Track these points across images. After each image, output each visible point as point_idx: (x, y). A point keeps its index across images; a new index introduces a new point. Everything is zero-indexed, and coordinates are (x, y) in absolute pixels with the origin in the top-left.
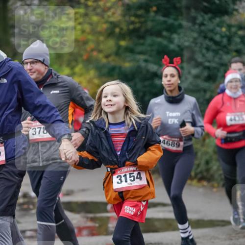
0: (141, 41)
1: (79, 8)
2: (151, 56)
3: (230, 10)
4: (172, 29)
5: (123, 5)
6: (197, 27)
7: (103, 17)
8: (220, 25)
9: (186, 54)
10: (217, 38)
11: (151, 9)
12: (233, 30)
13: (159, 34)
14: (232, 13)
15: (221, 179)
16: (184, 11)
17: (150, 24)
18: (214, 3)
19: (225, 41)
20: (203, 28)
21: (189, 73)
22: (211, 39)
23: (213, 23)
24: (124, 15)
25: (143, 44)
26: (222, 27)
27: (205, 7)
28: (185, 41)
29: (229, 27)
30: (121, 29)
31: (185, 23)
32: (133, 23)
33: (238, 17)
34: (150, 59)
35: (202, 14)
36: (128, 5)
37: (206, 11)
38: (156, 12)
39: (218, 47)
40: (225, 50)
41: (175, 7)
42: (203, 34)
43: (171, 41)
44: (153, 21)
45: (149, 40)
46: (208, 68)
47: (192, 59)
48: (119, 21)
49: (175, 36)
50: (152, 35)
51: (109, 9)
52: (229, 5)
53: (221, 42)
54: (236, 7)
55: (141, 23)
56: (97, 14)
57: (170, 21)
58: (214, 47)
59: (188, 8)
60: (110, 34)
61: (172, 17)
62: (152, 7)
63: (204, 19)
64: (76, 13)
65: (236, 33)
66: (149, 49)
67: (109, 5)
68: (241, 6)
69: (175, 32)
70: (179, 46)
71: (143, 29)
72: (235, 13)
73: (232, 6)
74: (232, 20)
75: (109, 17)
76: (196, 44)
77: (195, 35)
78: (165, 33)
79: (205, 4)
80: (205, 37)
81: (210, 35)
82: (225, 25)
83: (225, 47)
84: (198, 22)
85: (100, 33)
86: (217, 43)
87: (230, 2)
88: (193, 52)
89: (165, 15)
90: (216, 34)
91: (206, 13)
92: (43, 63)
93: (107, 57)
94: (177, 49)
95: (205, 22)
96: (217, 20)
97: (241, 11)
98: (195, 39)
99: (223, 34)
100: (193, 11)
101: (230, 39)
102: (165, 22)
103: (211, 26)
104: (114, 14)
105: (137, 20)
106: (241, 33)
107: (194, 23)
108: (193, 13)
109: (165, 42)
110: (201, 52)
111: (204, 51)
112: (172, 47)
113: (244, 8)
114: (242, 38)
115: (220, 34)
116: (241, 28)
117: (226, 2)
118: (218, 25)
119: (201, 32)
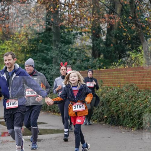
0: (35, 55)
1: (10, 40)
2: (39, 61)
3: (72, 42)
4: (48, 50)
5: (28, 39)
6: (58, 49)
7: (20, 45)
8: (68, 48)
9: (54, 60)
10: (67, 53)
11: (40, 41)
12: (73, 50)
13: (42, 52)
14: (73, 43)
16: (53, 42)
17: (39, 48)
18: (66, 39)
19: (70, 55)
20: (61, 49)
21: (55, 68)
22: (64, 54)
23: (65, 47)
24: (28, 44)
25: (36, 56)
26: (69, 49)
27: (62, 41)
28: (53, 55)
29: (72, 49)
30: (27, 49)
31: (53, 47)
32: (32, 47)
33: (75, 45)
34: (38, 62)
35: (61, 43)
36: (30, 39)
37: (62, 42)
38: (42, 43)
39: (67, 57)
40: (70, 58)
41: (49, 41)
42: (61, 52)
43: (48, 55)
44: (40, 46)
45: (39, 54)
47: (56, 62)
48: (26, 46)
49: (49, 52)
50: (39, 52)
51: (22, 41)
52: (72, 40)
53: (68, 55)
54: (75, 41)
55: (35, 47)
56: (17, 43)
57: (48, 46)
58: (65, 57)
59: (55, 41)
60: (23, 51)
61: (49, 45)
62: (40, 40)
63: (61, 46)
64: (8, 43)
65: (74, 52)
66: (38, 57)
67: (22, 39)
68: (77, 40)
69: (49, 51)
70: (51, 57)
71: (36, 50)
72: (74, 43)
73: (73, 40)
74: (73, 47)
75: (22, 44)
76: (58, 56)
77: (58, 52)
78: (45, 51)
79: (62, 39)
80: (62, 53)
81: (64, 52)
82: (70, 48)
83: (70, 57)
84: (59, 47)
85: (18, 51)
86: (66, 56)
87: (72, 39)
88: (57, 60)
89: (45, 44)
90: (66, 52)
91: (62, 43)
92: (32, 66)
93: (21, 61)
94: (50, 58)
95: (62, 47)
96: (67, 46)
97: (77, 42)
98: (58, 54)
99: (69, 52)
100: (57, 42)
101: (72, 54)
102: (45, 47)
103: (64, 49)
104: (24, 43)
105: (33, 46)
106: (76, 51)
107: (57, 47)
108: (57, 43)
109: (45, 55)
110: (60, 59)
111: (61, 59)
112: (48, 57)
113: (78, 41)
114: (77, 54)
115: (68, 52)
116: (76, 50)
117: (71, 38)
118: (67, 48)
119: (60, 51)
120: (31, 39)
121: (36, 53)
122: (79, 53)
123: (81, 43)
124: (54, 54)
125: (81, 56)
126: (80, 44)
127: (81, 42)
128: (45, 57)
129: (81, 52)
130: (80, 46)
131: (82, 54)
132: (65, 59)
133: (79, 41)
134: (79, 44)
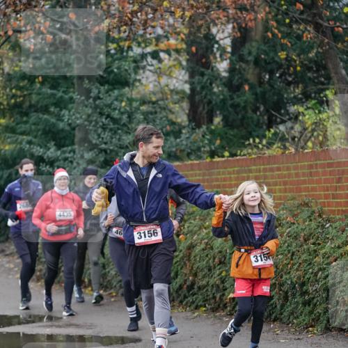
0: (25, 119)
2: (35, 137)
3: (131, 81)
4: (61, 104)
5: (3, 74)
6: (91, 100)
8: (119, 99)
9: (78, 135)
10: (116, 114)
11: (37, 80)
12: (135, 104)
13: (45, 110)
14: (133, 84)
15: (121, 287)
16: (75, 81)
17: (34, 98)
18: (112, 71)
19: (125, 117)
20: (98, 102)
21: (82, 157)
22: (108, 116)
23: (110, 95)
24: (4, 87)
25: (26, 122)
26: (122, 101)
27: (102, 77)
28: (77, 119)
29: (130, 100)
31: (76, 96)
32: (14, 96)
33: (141, 88)
34: (34, 140)
35: (98, 85)
36: (9, 74)
37: (103, 81)
38: (42, 84)
39: (116, 126)
40: (125, 129)
41: (65, 77)
42: (98, 110)
43: (60, 118)
45: (34, 117)
46: (105, 151)
47: (85, 140)
49: (64, 112)
52: (130, 74)
53: (120, 119)
54: (138, 77)
55: (24, 96)
57: (60, 94)
58: (111, 126)
61: (62, 89)
62: (38, 77)
65: (138, 109)
66: (33, 127)
68: (144, 75)
69: (65, 108)
70: (70, 125)
71: (27, 104)
72: (137, 84)
73: (133, 75)
74: (135, 94)
76: (90, 122)
77: (90, 111)
78: (52, 109)
80: (101, 114)
81: (106, 111)
82: (125, 99)
83: (124, 125)
84: (92, 95)
86: (115, 121)
87: (131, 71)
88: (87, 132)
89: (53, 87)
90: (115, 109)
91: (102, 84)
94: (67, 128)
95: (101, 96)
96: (116, 92)
97: (144, 81)
98: (89, 116)
99: (122, 110)
100: (87, 81)
101: (130, 116)
102: (53, 95)
103: (108, 100)
105: (19, 93)
106: (144, 108)
107: (88, 98)
108: (86, 84)
109: (53, 120)
111: (100, 130)
112: (61, 125)
113: (147, 78)
114: (146, 114)
115: (119, 110)
116: (144, 102)
117: (126, 70)
118: (116, 100)
119: (96, 107)
120: (11, 72)
121: (27, 114)
122: (151, 113)
123: (156, 83)
124: (78, 116)
125: (158, 122)
126: (155, 86)
127: (155, 81)
128: (54, 125)
129: (158, 110)
130: (154, 93)
131: (159, 116)
132: (111, 130)
133: (152, 78)
134: (151, 87)
